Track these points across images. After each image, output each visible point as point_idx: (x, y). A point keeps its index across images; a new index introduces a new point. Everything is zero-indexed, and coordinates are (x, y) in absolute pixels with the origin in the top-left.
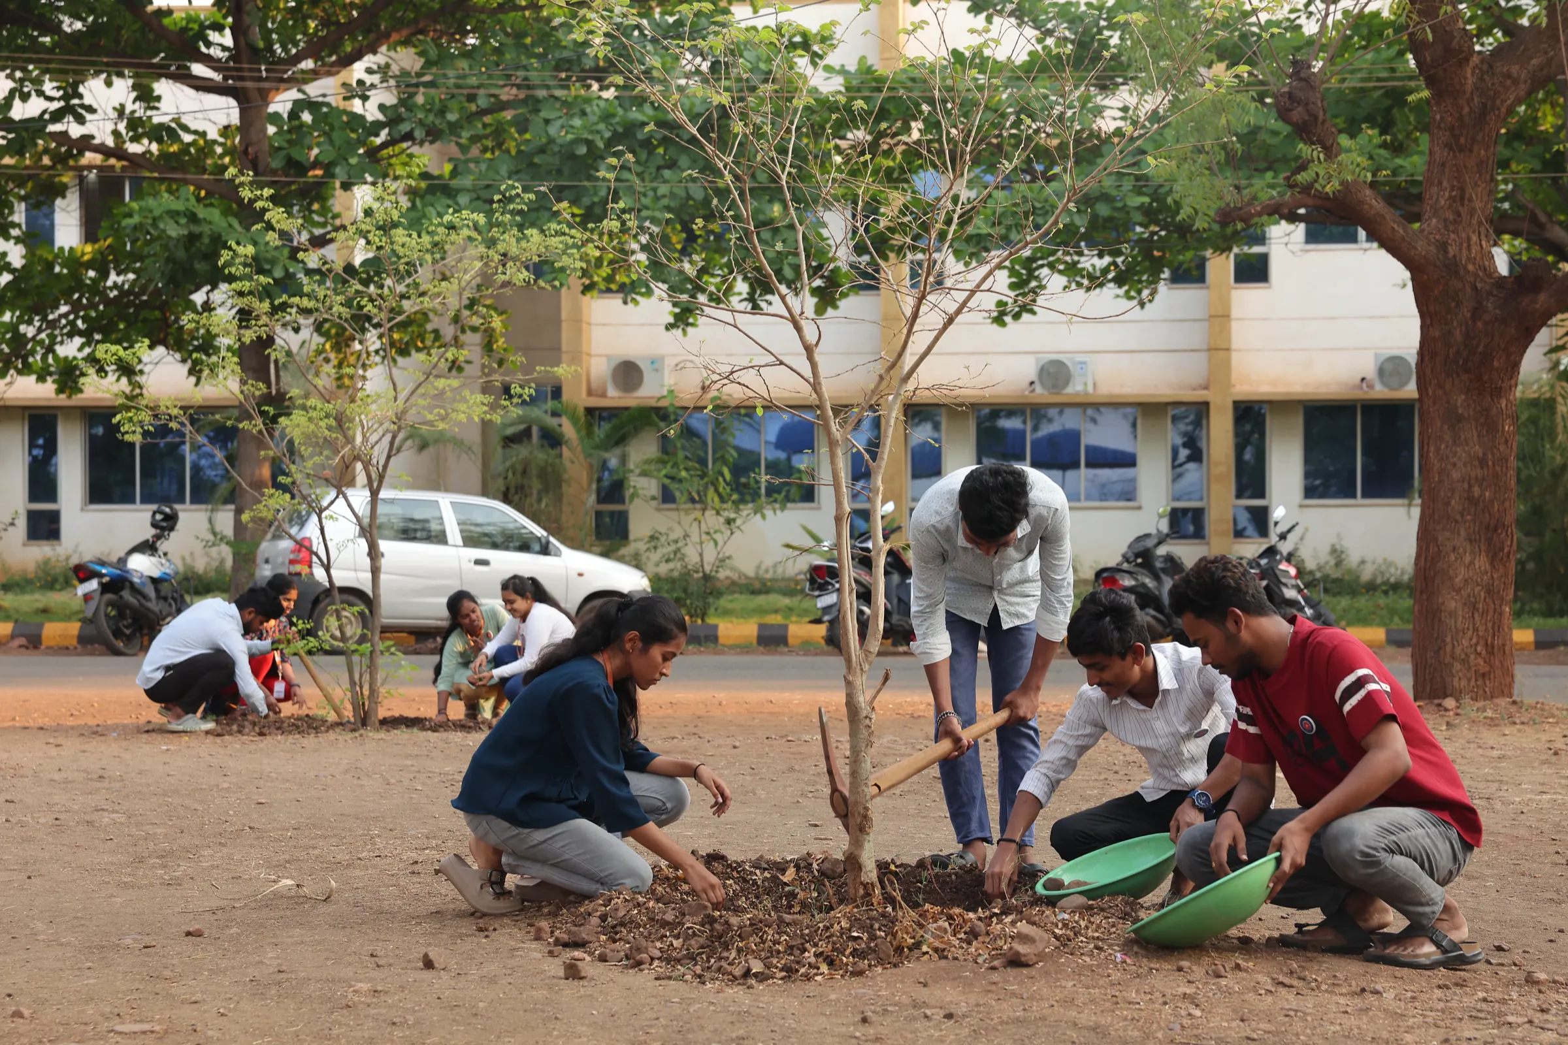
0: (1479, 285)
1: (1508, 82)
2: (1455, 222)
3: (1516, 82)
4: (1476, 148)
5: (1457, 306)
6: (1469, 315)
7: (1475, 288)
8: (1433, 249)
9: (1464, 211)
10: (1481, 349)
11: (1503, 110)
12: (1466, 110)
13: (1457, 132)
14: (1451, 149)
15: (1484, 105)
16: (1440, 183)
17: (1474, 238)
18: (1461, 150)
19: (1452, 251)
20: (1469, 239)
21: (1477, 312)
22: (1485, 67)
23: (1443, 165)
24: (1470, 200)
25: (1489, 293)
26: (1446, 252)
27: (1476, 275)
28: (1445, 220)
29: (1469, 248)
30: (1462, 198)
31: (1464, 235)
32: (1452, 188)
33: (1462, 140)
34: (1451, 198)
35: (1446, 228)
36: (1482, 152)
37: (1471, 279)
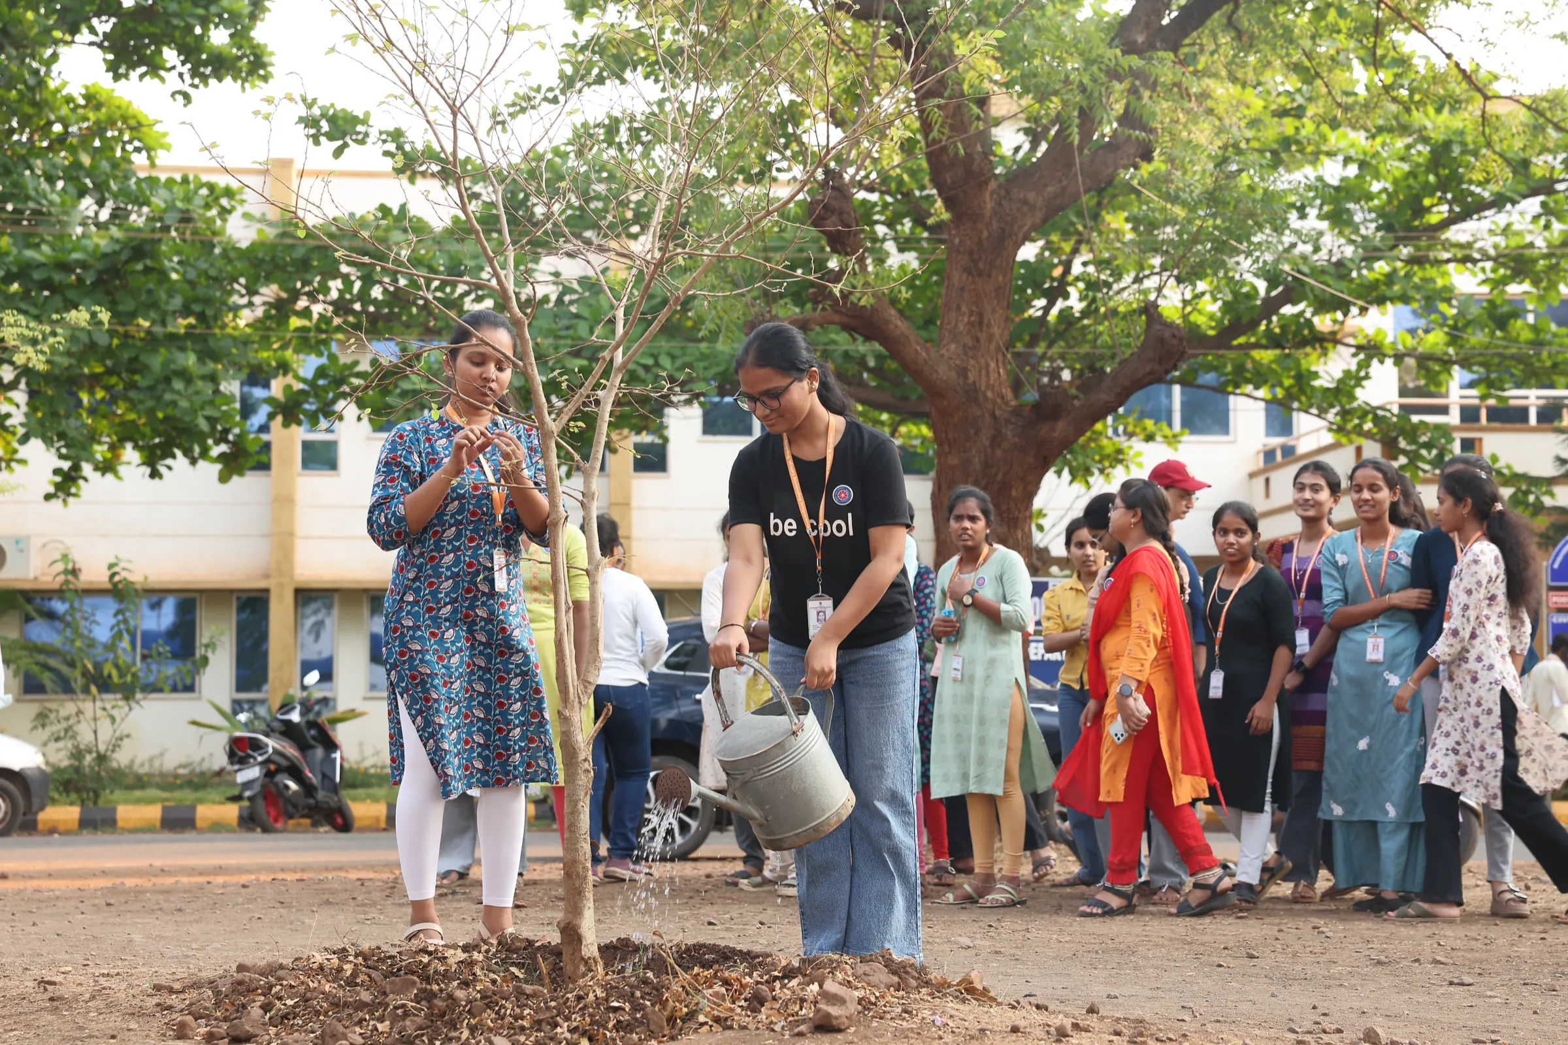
0: (998, 413)
1: (1025, 208)
2: (974, 348)
3: (1032, 208)
4: (994, 273)
5: (977, 433)
6: (987, 443)
7: (993, 416)
8: (953, 374)
9: (983, 336)
10: (999, 477)
11: (1020, 236)
12: (985, 234)
13: (976, 256)
14: (970, 273)
15: (1003, 230)
16: (959, 308)
17: (993, 365)
18: (980, 275)
19: (972, 376)
20: (988, 366)
21: (996, 439)
22: (1003, 193)
23: (962, 289)
24: (989, 326)
25: (1008, 421)
26: (966, 378)
27: (994, 402)
28: (964, 346)
29: (987, 375)
30: (981, 323)
31: (982, 361)
32: (971, 313)
33: (981, 265)
34: (970, 323)
35: (965, 353)
36: (1000, 278)
37: (990, 406)
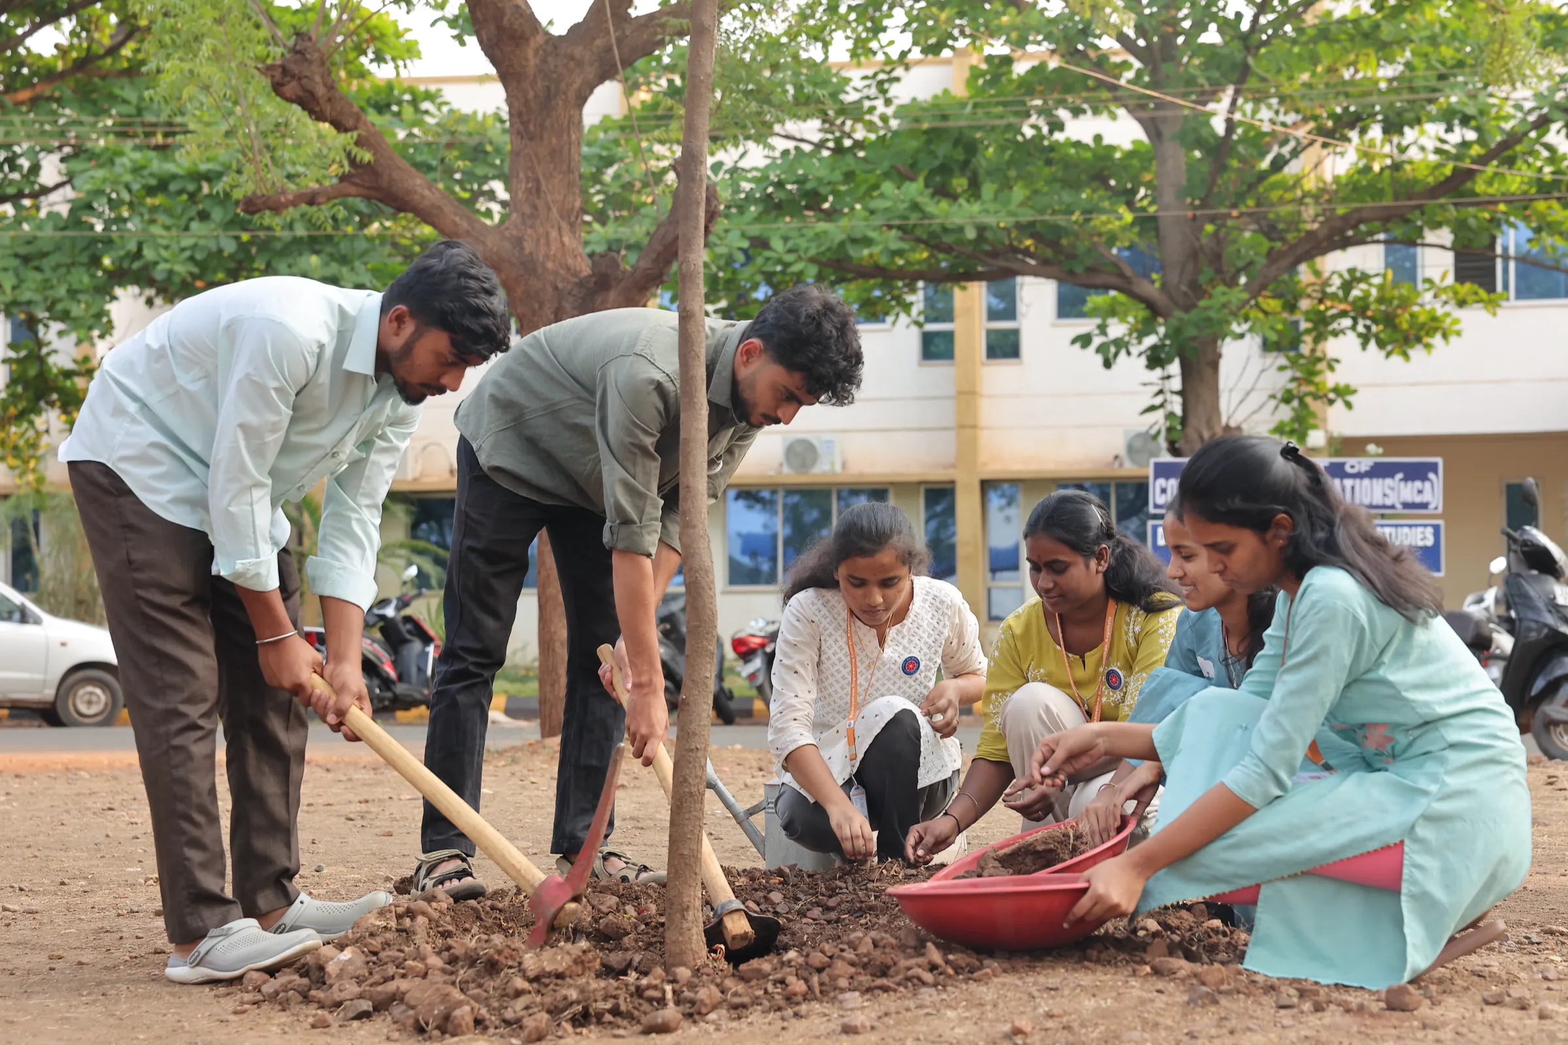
0: (560, 285)
1: (572, 64)
2: (532, 216)
3: (580, 64)
4: (545, 136)
5: (541, 307)
7: (556, 288)
8: (507, 245)
9: (540, 204)
11: (571, 94)
12: (531, 94)
15: (548, 88)
17: (554, 234)
19: (528, 247)
20: (547, 234)
22: (549, 49)
25: (569, 293)
26: (522, 249)
27: (556, 273)
28: (523, 215)
29: (548, 244)
30: (538, 190)
31: (541, 230)
33: (531, 127)
34: (528, 191)
35: (524, 223)
36: (554, 141)
37: (551, 278)
